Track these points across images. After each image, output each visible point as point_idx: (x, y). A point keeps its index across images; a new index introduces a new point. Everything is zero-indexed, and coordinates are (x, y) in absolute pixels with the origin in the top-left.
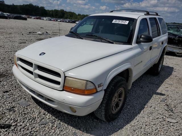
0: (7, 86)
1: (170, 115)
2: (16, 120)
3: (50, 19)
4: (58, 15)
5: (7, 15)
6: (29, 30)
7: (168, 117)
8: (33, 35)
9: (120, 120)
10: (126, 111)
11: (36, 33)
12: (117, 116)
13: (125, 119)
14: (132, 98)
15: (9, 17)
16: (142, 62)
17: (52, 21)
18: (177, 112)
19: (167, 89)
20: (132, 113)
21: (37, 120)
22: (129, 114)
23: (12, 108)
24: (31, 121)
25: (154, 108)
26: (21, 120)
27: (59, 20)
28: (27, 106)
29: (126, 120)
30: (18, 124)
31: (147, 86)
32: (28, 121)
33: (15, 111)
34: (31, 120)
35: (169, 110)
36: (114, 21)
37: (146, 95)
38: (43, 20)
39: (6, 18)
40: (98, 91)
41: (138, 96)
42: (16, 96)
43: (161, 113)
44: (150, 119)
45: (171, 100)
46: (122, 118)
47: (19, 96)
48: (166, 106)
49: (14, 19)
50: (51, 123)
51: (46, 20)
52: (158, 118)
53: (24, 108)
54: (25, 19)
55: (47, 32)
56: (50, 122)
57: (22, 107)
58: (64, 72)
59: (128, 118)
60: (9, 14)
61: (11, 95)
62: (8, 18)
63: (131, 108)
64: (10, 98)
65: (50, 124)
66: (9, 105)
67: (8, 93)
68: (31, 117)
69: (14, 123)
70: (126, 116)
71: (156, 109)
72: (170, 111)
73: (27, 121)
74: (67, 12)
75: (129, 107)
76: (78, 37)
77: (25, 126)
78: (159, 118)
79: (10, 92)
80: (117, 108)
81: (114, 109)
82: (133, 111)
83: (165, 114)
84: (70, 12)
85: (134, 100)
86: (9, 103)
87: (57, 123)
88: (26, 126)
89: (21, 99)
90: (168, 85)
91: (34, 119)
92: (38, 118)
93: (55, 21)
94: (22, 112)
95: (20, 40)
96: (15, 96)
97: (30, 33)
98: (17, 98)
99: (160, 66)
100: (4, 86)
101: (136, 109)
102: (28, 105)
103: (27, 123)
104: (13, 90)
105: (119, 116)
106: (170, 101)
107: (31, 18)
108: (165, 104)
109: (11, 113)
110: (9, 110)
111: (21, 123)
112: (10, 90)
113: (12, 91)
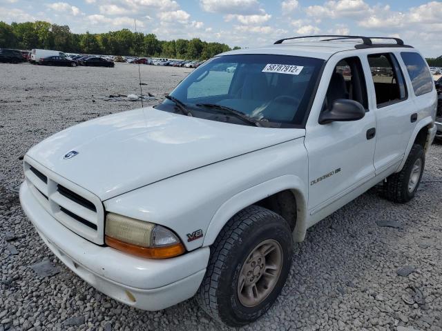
0: (20, 226)
1: (414, 318)
2: (13, 311)
3: (167, 62)
4: (186, 52)
5: (72, 57)
6: (113, 90)
7: (406, 323)
8: (117, 102)
9: (268, 323)
10: (292, 298)
11: (125, 98)
12: (260, 312)
13: (283, 321)
14: (319, 264)
15: (76, 63)
16: (339, 170)
17: (171, 66)
18: (437, 310)
19: (425, 242)
20: (307, 305)
21: (60, 314)
22: (297, 309)
23: (15, 280)
24: (47, 316)
25: (374, 296)
26: (24, 311)
27: (188, 65)
28: (49, 277)
29: (286, 324)
30: (16, 322)
31: (370, 233)
32: (38, 316)
33: (17, 289)
34: (46, 313)
35: (416, 302)
36: (267, 69)
37: (359, 256)
38: (151, 64)
39: (68, 64)
40: (189, 249)
41: (336, 259)
42: (32, 252)
43: (391, 310)
44: (353, 326)
45: (429, 274)
46: (277, 319)
47: (38, 252)
48: (408, 290)
49: (87, 66)
50: (92, 322)
51: (159, 65)
52: (377, 324)
53: (41, 280)
54: (110, 64)
55: (150, 95)
56: (90, 320)
57: (38, 279)
58: (102, 202)
59: (293, 318)
60: (77, 55)
61: (23, 247)
62: (74, 65)
63: (306, 292)
64: (17, 254)
65: (90, 324)
66: (10, 271)
67: (17, 243)
68: (50, 304)
69: (8, 317)
70: (289, 312)
71: (379, 297)
72: (416, 305)
73: (36, 314)
74: (207, 44)
75: (302, 289)
76: (179, 109)
77: (30, 326)
78: (381, 323)
79: (23, 240)
80: (260, 291)
81: (251, 294)
82: (311, 299)
83: (399, 313)
84: (214, 44)
85: (321, 270)
86: (13, 267)
87: (106, 323)
88: (33, 326)
89: (42, 258)
90: (433, 231)
91: (54, 311)
92: (66, 308)
93: (178, 66)
94: (32, 292)
95: (84, 114)
96: (30, 249)
97: (111, 96)
98: (34, 255)
99: (414, 178)
100: (13, 226)
101: (320, 294)
102: (54, 273)
103: (35, 321)
104: (30, 235)
105: (270, 313)
106: (425, 276)
107: (124, 61)
108: (406, 285)
109: (8, 292)
110: (6, 285)
111: (22, 320)
112: (24, 237)
113: (27, 237)
